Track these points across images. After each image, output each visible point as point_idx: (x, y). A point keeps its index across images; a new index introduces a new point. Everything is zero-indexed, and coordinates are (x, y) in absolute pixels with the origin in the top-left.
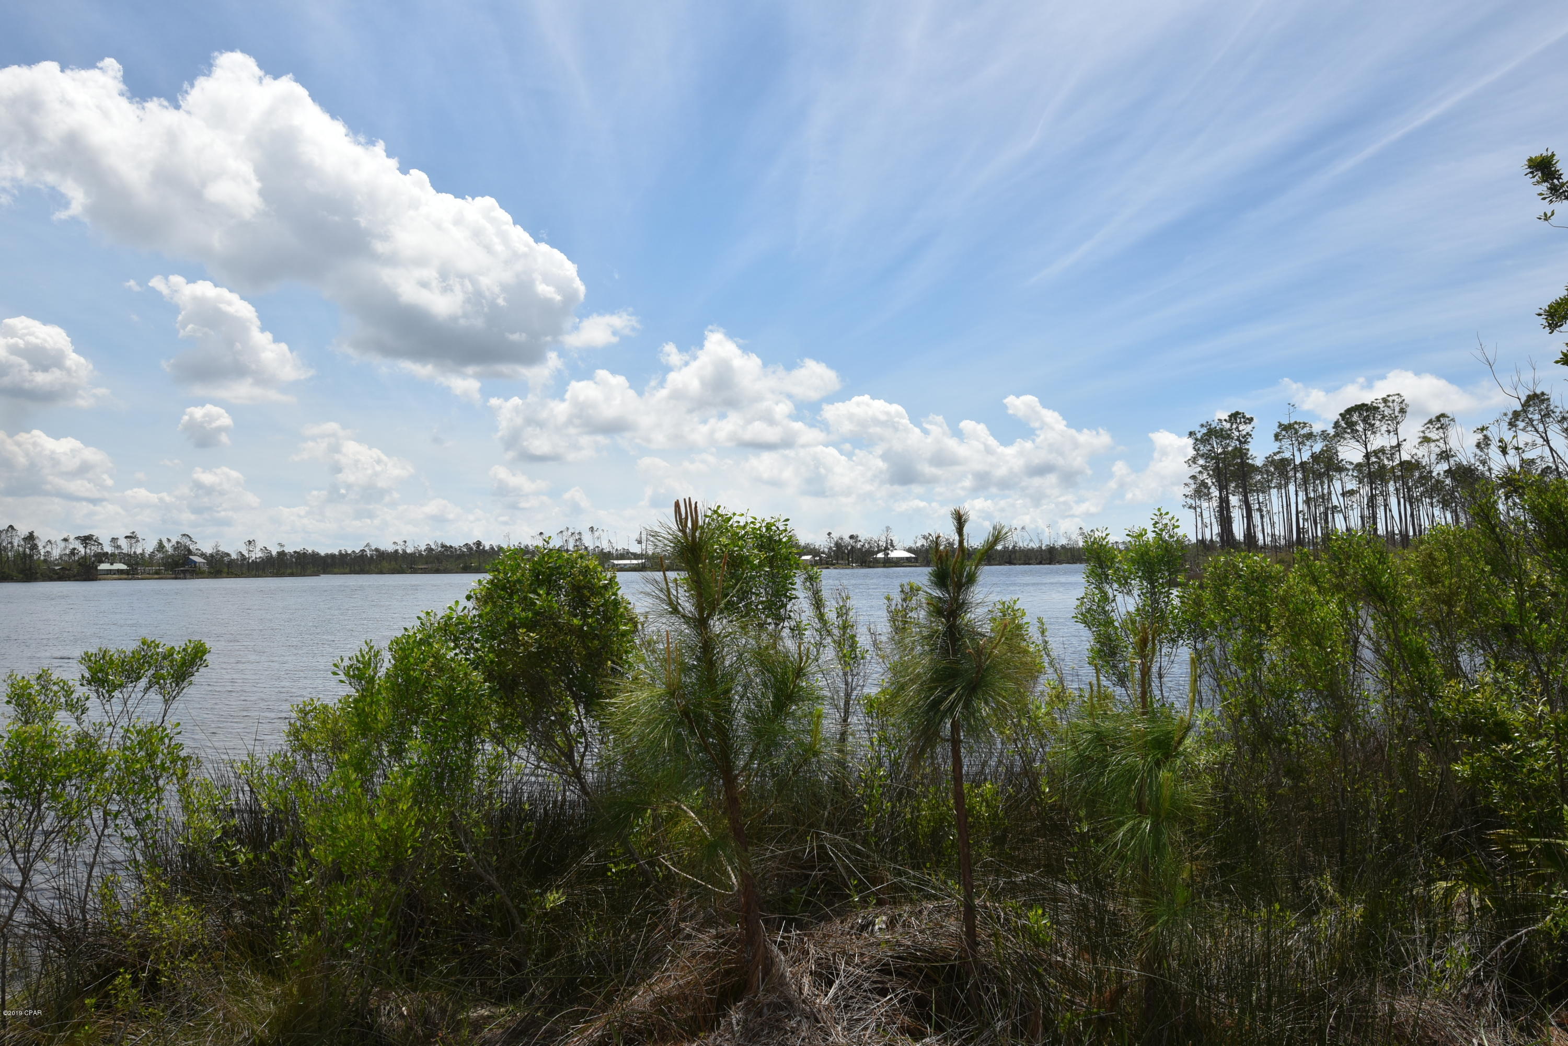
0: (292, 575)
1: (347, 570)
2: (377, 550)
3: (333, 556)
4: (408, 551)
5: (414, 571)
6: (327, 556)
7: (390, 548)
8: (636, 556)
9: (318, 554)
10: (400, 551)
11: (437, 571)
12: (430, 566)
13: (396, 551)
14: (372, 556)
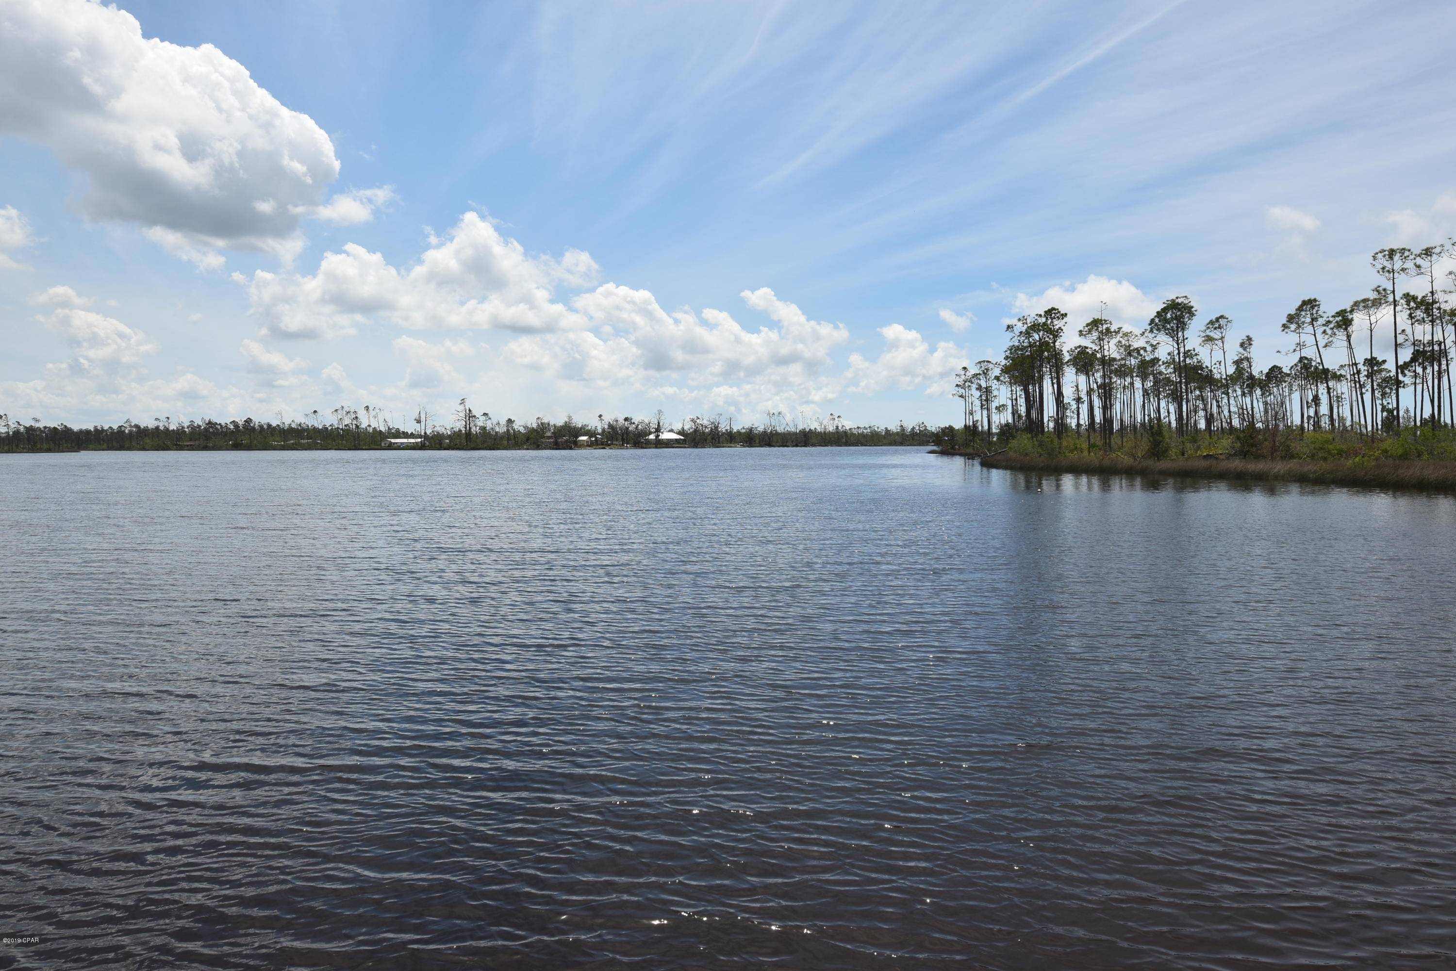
0: (49, 450)
1: (105, 446)
2: (137, 426)
3: (88, 432)
4: (171, 428)
5: (180, 448)
6: (81, 431)
7: (151, 424)
8: (412, 436)
9: (70, 430)
10: (162, 428)
11: (205, 448)
12: (197, 442)
13: (157, 428)
14: (131, 432)
